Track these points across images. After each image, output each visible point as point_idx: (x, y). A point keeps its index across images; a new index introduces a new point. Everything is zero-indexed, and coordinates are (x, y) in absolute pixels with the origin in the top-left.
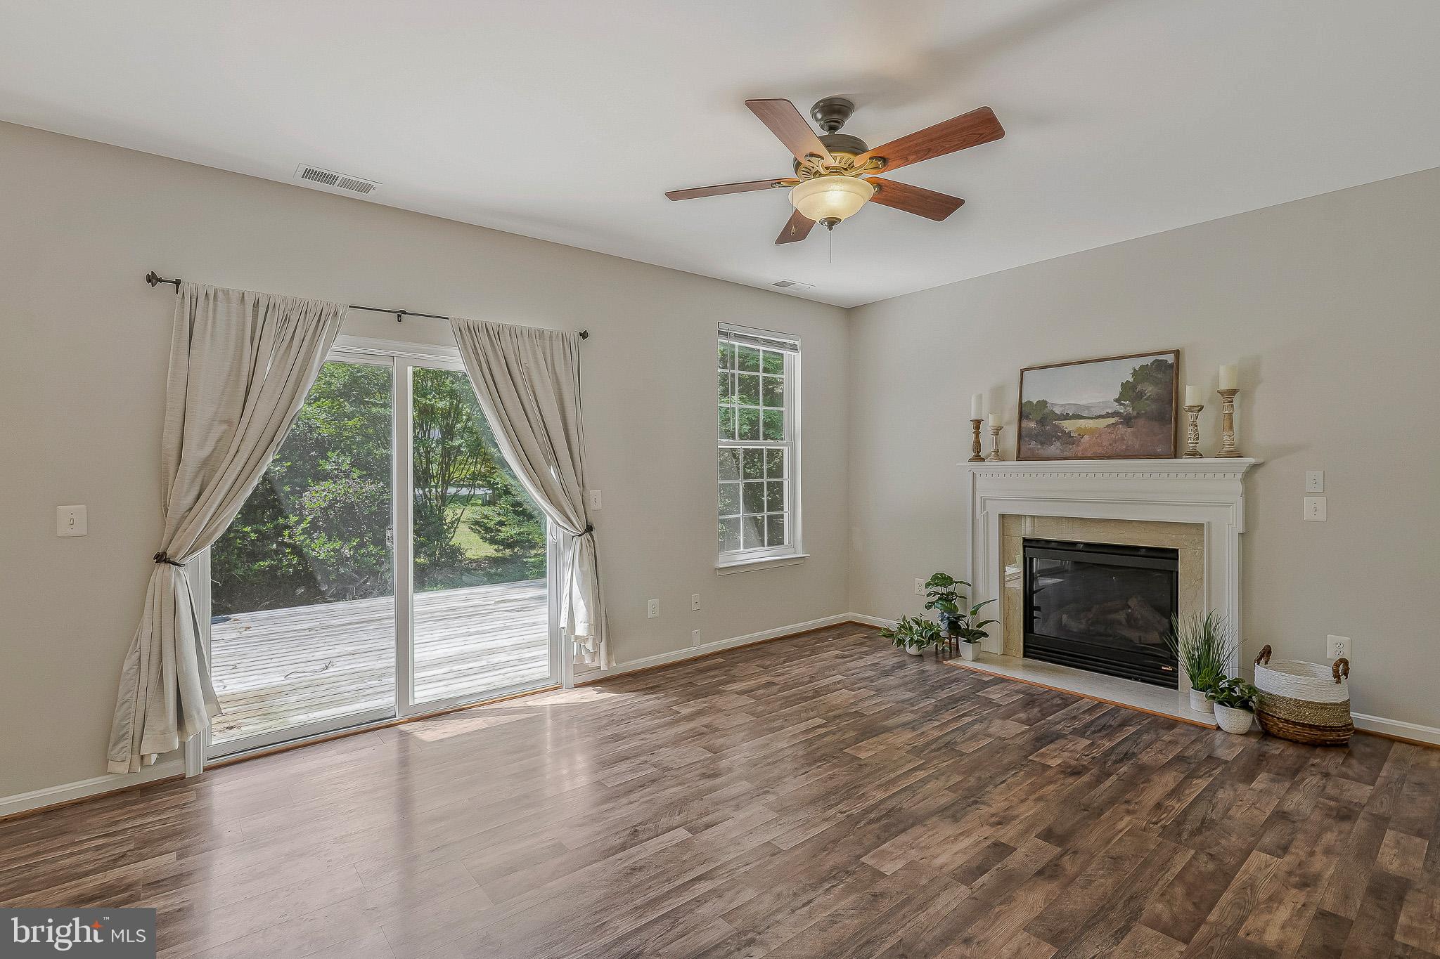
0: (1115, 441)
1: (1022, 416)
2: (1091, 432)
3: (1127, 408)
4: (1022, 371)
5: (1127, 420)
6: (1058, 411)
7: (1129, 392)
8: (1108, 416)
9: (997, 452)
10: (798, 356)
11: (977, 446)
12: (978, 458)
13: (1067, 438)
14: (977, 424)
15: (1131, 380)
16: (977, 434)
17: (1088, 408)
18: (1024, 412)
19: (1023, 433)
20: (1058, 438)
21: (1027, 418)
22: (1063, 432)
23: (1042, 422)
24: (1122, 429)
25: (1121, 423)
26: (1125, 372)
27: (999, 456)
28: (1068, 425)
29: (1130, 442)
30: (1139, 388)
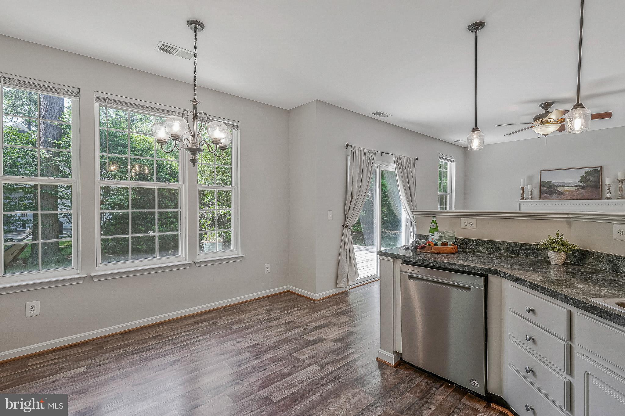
0: (579, 194)
1: (541, 186)
2: (569, 191)
3: (583, 184)
4: (541, 171)
5: (583, 188)
6: (556, 184)
7: (583, 179)
8: (575, 186)
9: (531, 197)
10: (454, 164)
11: (523, 195)
12: (523, 199)
13: (560, 193)
14: (523, 188)
15: (584, 175)
16: (523, 191)
17: (568, 184)
18: (542, 184)
19: (542, 191)
20: (556, 193)
21: (543, 186)
22: (558, 191)
23: (549, 188)
24: (581, 190)
25: (581, 188)
26: (582, 173)
27: (532, 198)
28: (560, 189)
29: (584, 195)
30: (587, 178)
